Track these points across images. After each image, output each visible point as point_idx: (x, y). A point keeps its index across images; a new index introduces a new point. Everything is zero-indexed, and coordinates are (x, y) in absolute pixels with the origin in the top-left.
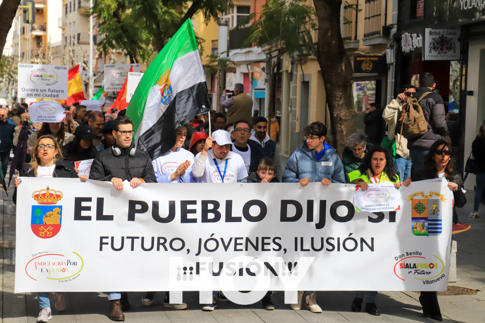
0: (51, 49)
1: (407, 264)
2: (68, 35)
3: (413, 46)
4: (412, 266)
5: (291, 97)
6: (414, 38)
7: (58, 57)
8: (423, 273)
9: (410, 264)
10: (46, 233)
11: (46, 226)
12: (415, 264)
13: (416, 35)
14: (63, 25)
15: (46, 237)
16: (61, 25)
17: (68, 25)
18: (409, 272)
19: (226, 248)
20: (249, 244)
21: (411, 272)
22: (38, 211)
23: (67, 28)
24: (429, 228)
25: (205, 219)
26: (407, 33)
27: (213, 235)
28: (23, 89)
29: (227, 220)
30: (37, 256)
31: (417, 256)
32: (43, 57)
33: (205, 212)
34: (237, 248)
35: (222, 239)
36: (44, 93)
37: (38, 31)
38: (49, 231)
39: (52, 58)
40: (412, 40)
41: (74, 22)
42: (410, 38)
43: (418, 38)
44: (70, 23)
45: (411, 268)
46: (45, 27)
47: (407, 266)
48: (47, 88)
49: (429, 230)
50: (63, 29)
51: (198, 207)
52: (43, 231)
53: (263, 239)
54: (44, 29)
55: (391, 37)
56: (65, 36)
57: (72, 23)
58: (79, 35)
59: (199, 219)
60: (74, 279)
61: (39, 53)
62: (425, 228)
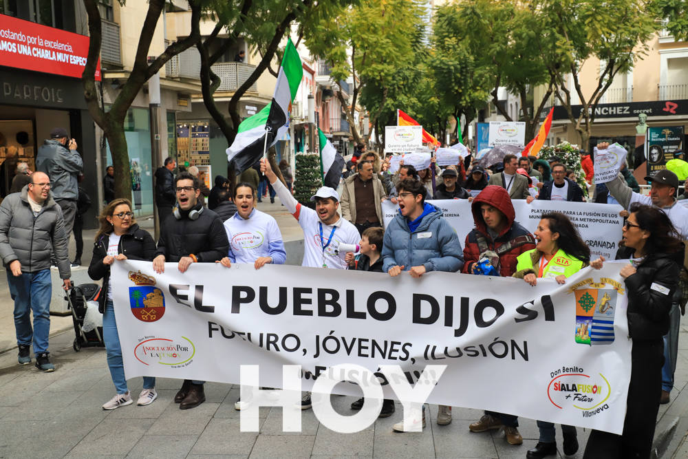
1: (563, 385)
4: (570, 388)
8: (584, 399)
9: (567, 385)
10: (149, 317)
11: (148, 309)
12: (574, 385)
15: (149, 320)
18: (567, 397)
19: (349, 351)
20: (376, 349)
21: (569, 396)
22: (137, 293)
24: (592, 333)
25: (322, 312)
27: (332, 332)
29: (349, 316)
30: (143, 341)
31: (576, 373)
33: (322, 303)
34: (362, 353)
35: (343, 339)
38: (151, 314)
45: (569, 390)
47: (563, 388)
49: (593, 336)
51: (314, 297)
52: (146, 314)
53: (393, 343)
59: (316, 312)
60: (187, 365)
62: (587, 333)
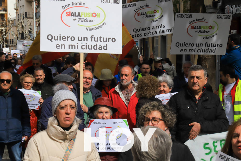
0: (11, 22)
2: (19, 13)
3: (233, 13)
5: (155, 46)
6: (233, 8)
7: (14, 26)
13: (234, 6)
14: (16, 8)
16: (15, 8)
17: (20, 7)
23: (19, 9)
26: (229, 5)
28: (50, 37)
32: (6, 27)
36: (84, 43)
37: (2, 12)
39: (11, 27)
40: (232, 9)
41: (23, 6)
42: (231, 8)
43: (236, 8)
44: (21, 6)
46: (6, 9)
48: (88, 34)
50: (17, 10)
54: (5, 10)
55: (218, 8)
56: (18, 14)
57: (22, 6)
58: (26, 13)
61: (4, 24)
